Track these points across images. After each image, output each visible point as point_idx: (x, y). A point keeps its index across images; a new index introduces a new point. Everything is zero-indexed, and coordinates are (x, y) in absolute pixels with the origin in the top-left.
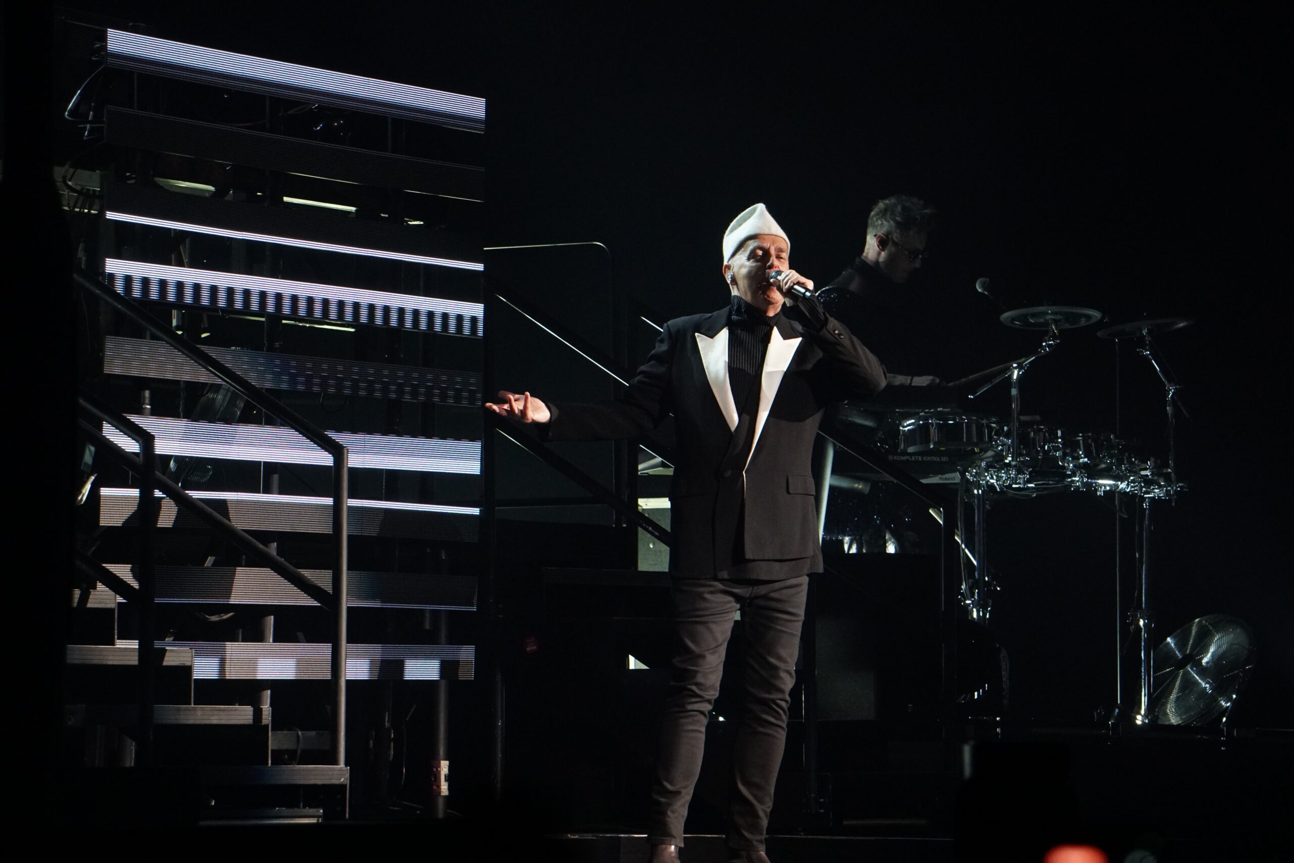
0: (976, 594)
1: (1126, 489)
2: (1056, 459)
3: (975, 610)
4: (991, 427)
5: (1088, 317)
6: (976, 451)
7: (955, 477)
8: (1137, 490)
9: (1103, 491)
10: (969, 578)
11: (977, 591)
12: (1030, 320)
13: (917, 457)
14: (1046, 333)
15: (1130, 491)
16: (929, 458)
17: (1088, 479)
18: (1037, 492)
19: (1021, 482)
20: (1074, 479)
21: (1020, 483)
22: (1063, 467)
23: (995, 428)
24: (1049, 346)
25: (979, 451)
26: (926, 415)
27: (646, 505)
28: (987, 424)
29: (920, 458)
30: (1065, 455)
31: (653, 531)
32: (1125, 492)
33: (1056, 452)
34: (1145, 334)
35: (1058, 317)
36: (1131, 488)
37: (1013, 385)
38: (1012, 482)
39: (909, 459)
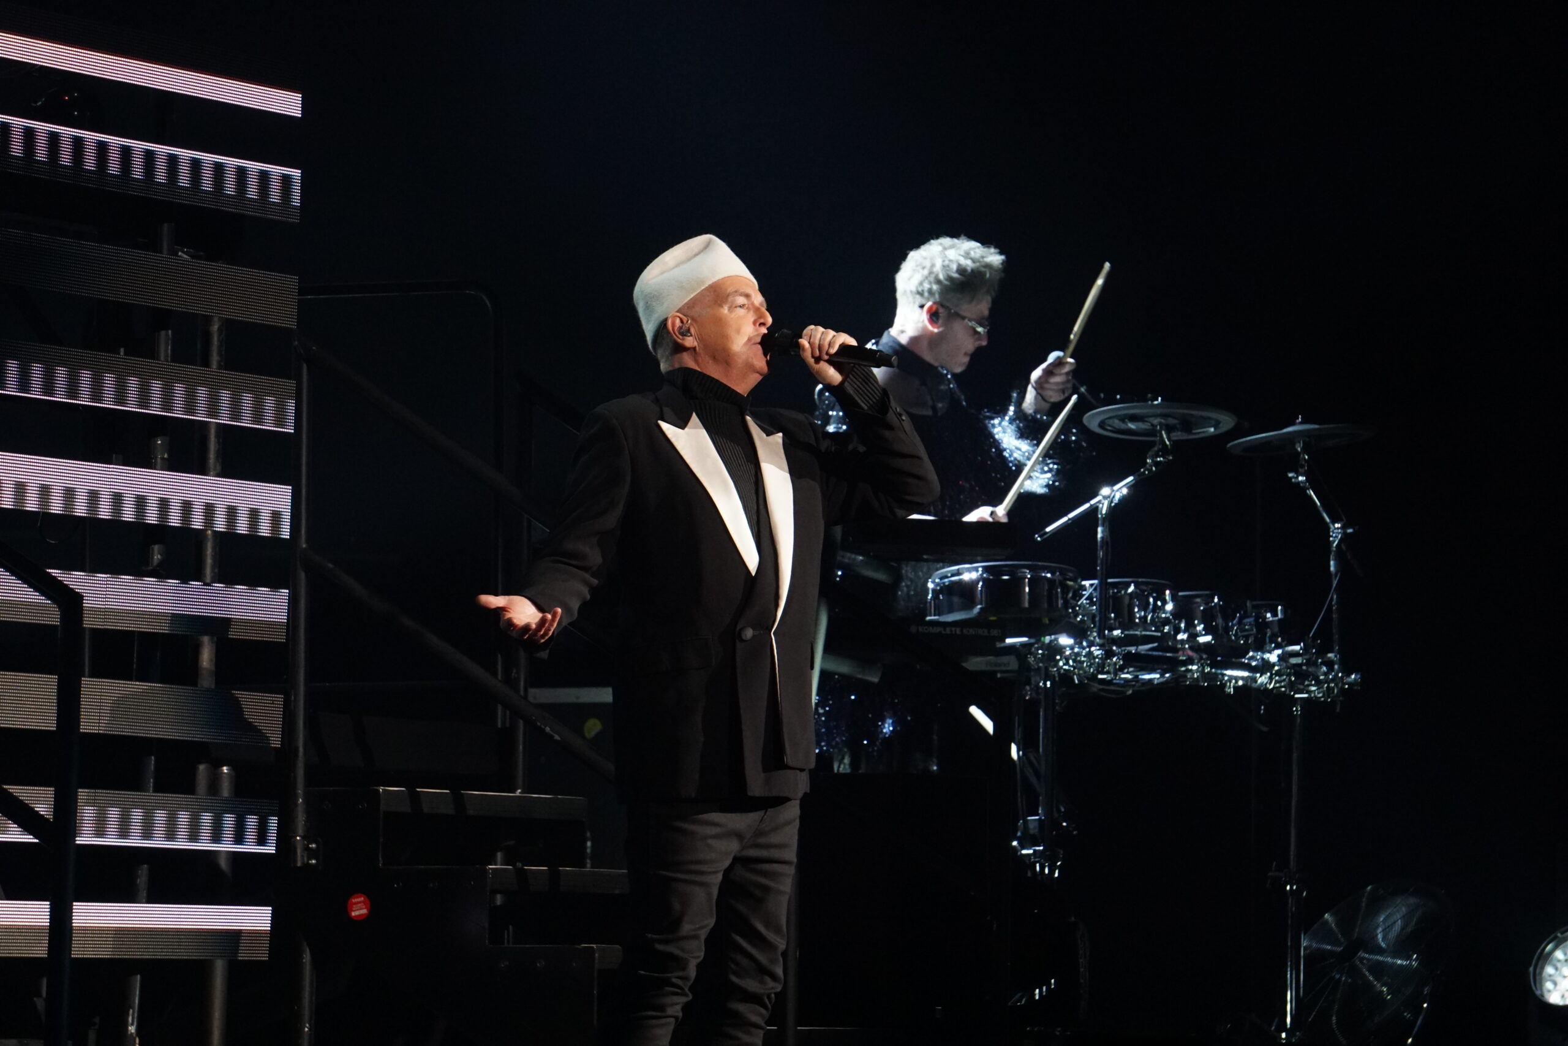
1: (1267, 685)
5: (1216, 422)
6: (1043, 622)
7: (1002, 663)
8: (1283, 687)
9: (1233, 688)
12: (1130, 425)
13: (953, 629)
14: (1153, 444)
15: (1274, 688)
16: (972, 631)
17: (1211, 668)
19: (1111, 670)
20: (1190, 667)
23: (1072, 587)
24: (1156, 464)
25: (1047, 622)
28: (1060, 581)
29: (958, 631)
32: (1266, 689)
34: (1299, 449)
35: (1171, 421)
36: (1275, 684)
37: (1100, 522)
38: (1097, 670)
39: (943, 632)
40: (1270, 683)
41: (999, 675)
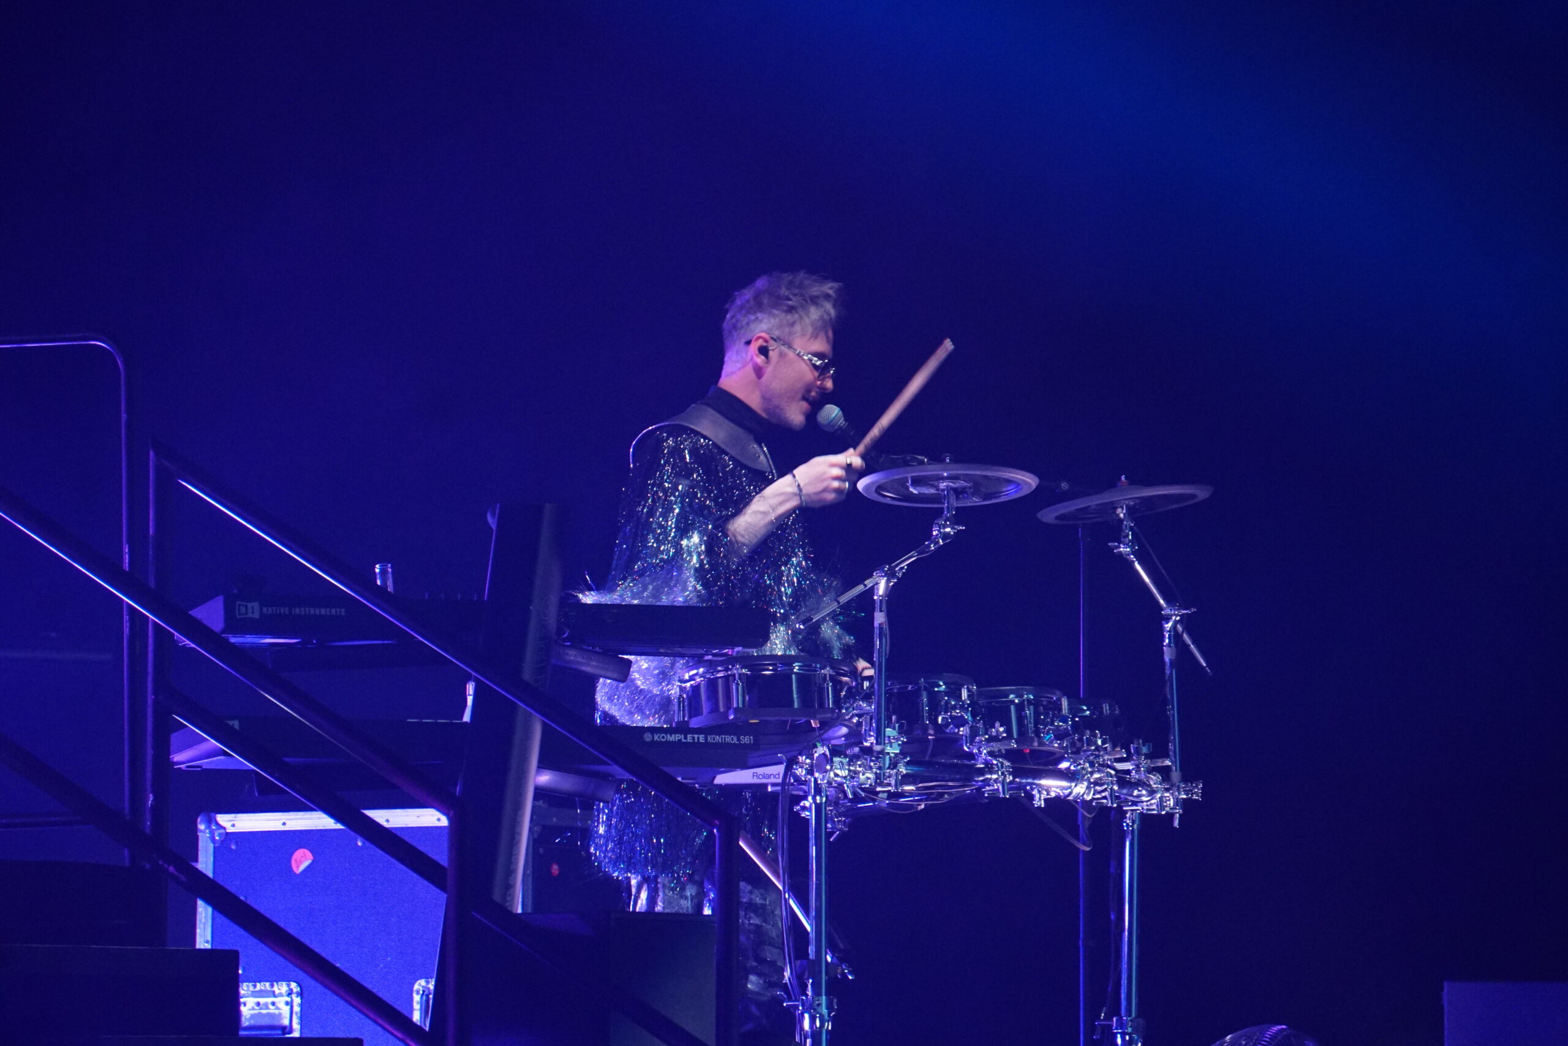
0: (810, 986)
1: (1085, 796)
2: (956, 740)
3: (807, 1016)
4: (841, 682)
5: (1018, 485)
6: (813, 726)
7: (771, 775)
8: (1105, 798)
9: (1045, 800)
10: (797, 958)
11: (811, 981)
12: (911, 489)
13: (696, 736)
14: (939, 513)
15: (1093, 799)
16: (718, 739)
17: (1014, 778)
18: (926, 800)
19: (893, 782)
20: (989, 776)
21: (889, 785)
22: (971, 756)
23: (846, 683)
24: (945, 536)
25: (819, 725)
26: (715, 658)
27: (233, 825)
28: (830, 675)
29: (702, 740)
30: (974, 733)
31: (176, 873)
32: (1084, 801)
33: (959, 728)
34: (1122, 515)
35: (960, 484)
36: (1094, 794)
37: (877, 605)
38: (876, 782)
39: (683, 740)
40: (1088, 794)
41: (770, 789)
